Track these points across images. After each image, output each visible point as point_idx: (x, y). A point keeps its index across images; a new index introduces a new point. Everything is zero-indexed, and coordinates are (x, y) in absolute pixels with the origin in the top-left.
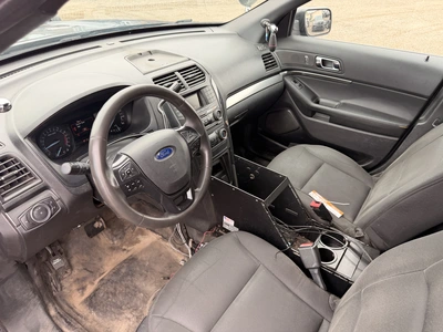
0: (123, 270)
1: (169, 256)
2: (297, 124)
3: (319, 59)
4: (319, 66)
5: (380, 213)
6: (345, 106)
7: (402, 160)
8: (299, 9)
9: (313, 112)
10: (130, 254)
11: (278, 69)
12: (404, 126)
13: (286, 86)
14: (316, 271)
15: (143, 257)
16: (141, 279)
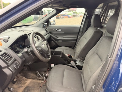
0: (26, 91)
1: (37, 82)
2: (55, 44)
3: (56, 29)
4: (57, 31)
5: (81, 52)
6: (64, 37)
7: (79, 44)
8: (50, 20)
9: (58, 40)
10: (25, 87)
11: (48, 32)
12: (76, 38)
13: (51, 36)
14: (75, 66)
15: (30, 85)
16: (33, 90)
